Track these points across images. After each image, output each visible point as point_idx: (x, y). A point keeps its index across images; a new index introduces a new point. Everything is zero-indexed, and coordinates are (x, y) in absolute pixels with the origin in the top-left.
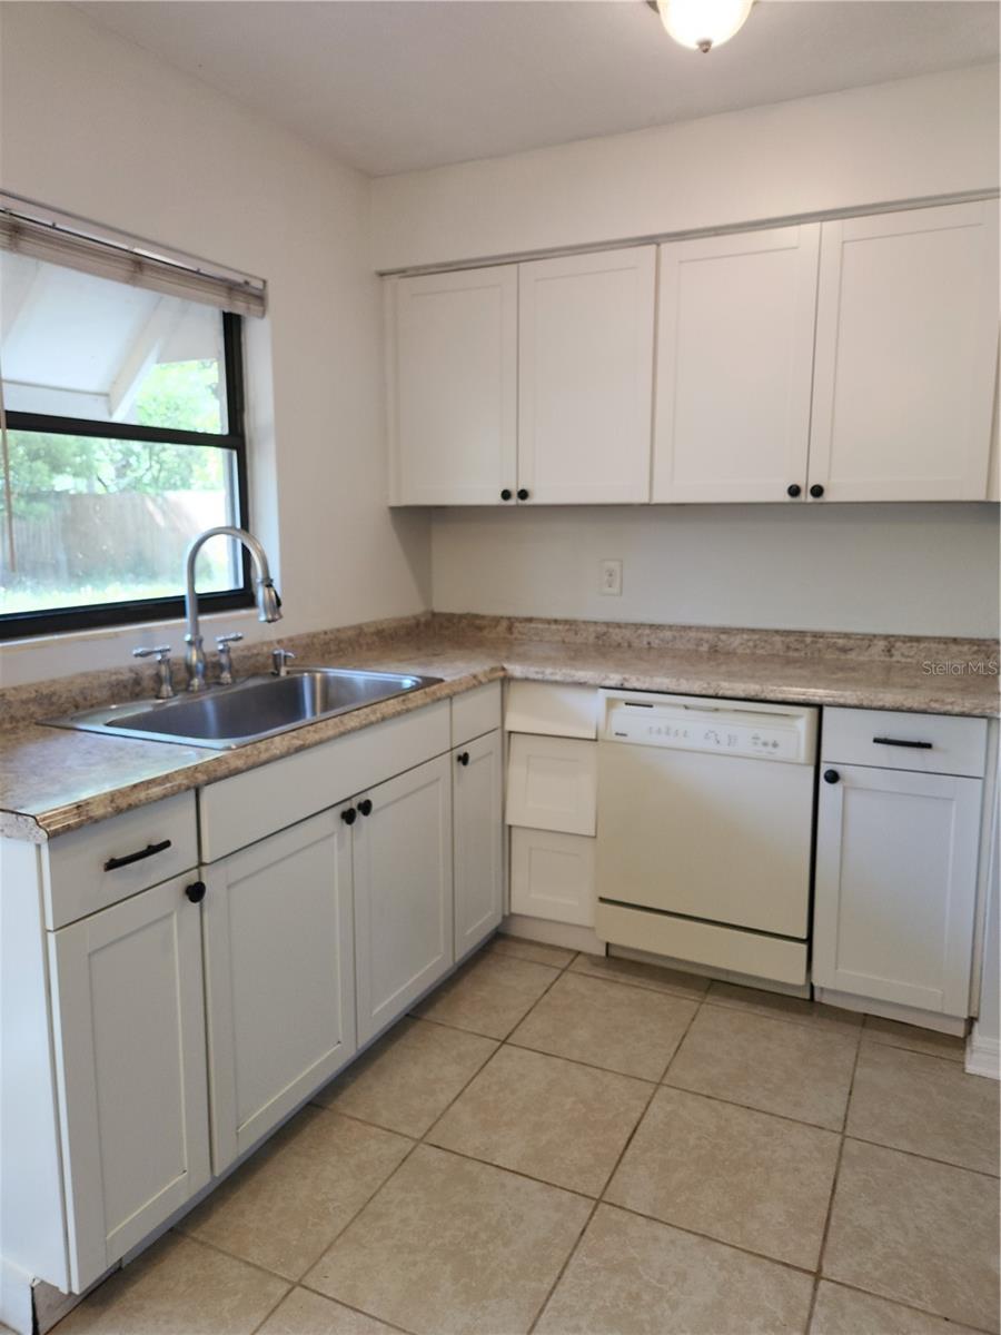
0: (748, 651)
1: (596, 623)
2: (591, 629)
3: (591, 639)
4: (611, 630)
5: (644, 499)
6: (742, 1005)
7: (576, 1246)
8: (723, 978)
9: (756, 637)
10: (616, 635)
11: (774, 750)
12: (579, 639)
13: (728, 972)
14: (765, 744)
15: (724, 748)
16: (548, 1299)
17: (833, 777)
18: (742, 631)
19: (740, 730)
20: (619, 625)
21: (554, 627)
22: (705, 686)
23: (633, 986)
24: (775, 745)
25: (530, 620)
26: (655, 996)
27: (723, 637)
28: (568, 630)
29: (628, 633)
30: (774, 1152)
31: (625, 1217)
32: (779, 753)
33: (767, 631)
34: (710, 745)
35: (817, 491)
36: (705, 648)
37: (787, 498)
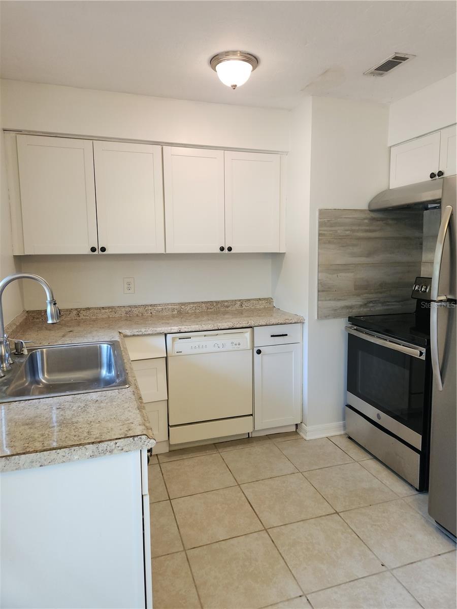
0: (193, 311)
1: (124, 307)
2: (123, 310)
3: (123, 314)
4: (133, 309)
5: (163, 252)
6: (231, 448)
7: (276, 547)
8: (217, 441)
9: (195, 305)
10: (136, 311)
11: (239, 346)
12: (117, 315)
13: (218, 438)
14: (236, 345)
15: (221, 349)
16: (288, 567)
17: (259, 352)
18: (190, 303)
19: (226, 340)
20: (136, 307)
21: (103, 311)
22: (213, 326)
23: (189, 458)
24: (239, 344)
25: (88, 309)
26: (202, 457)
27: (183, 307)
28: (111, 312)
29: (141, 310)
30: (291, 486)
31: (278, 529)
32: (241, 347)
33: (199, 302)
34: (216, 349)
35: (230, 249)
36: (175, 312)
37: (219, 251)
